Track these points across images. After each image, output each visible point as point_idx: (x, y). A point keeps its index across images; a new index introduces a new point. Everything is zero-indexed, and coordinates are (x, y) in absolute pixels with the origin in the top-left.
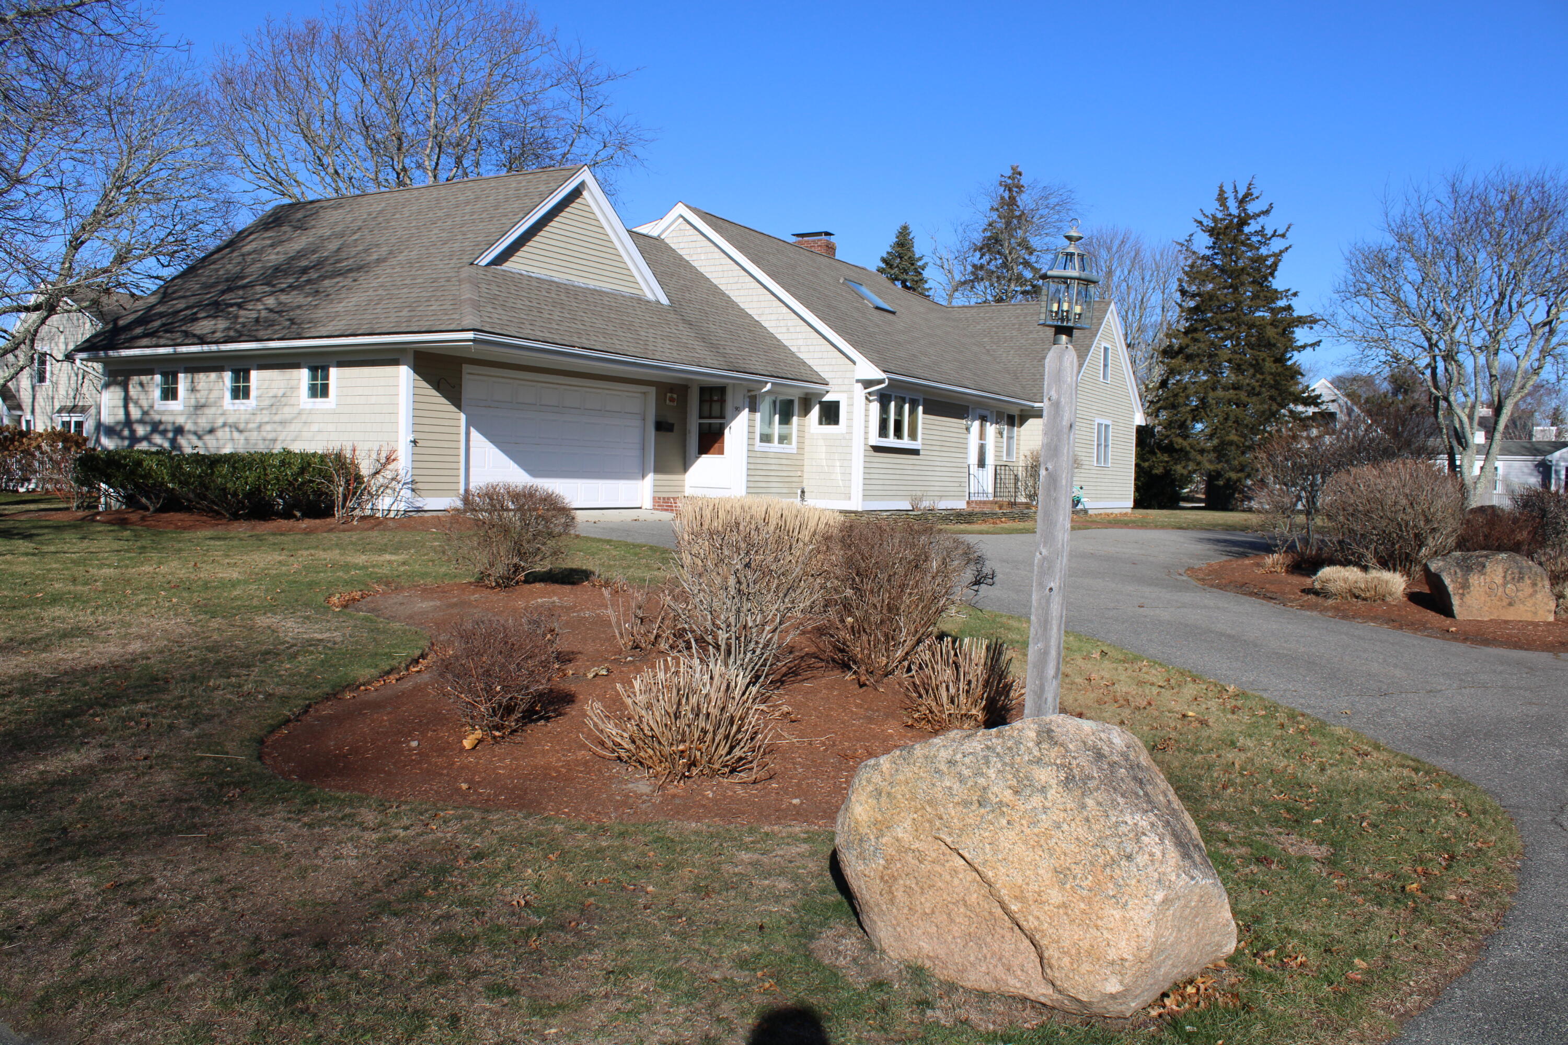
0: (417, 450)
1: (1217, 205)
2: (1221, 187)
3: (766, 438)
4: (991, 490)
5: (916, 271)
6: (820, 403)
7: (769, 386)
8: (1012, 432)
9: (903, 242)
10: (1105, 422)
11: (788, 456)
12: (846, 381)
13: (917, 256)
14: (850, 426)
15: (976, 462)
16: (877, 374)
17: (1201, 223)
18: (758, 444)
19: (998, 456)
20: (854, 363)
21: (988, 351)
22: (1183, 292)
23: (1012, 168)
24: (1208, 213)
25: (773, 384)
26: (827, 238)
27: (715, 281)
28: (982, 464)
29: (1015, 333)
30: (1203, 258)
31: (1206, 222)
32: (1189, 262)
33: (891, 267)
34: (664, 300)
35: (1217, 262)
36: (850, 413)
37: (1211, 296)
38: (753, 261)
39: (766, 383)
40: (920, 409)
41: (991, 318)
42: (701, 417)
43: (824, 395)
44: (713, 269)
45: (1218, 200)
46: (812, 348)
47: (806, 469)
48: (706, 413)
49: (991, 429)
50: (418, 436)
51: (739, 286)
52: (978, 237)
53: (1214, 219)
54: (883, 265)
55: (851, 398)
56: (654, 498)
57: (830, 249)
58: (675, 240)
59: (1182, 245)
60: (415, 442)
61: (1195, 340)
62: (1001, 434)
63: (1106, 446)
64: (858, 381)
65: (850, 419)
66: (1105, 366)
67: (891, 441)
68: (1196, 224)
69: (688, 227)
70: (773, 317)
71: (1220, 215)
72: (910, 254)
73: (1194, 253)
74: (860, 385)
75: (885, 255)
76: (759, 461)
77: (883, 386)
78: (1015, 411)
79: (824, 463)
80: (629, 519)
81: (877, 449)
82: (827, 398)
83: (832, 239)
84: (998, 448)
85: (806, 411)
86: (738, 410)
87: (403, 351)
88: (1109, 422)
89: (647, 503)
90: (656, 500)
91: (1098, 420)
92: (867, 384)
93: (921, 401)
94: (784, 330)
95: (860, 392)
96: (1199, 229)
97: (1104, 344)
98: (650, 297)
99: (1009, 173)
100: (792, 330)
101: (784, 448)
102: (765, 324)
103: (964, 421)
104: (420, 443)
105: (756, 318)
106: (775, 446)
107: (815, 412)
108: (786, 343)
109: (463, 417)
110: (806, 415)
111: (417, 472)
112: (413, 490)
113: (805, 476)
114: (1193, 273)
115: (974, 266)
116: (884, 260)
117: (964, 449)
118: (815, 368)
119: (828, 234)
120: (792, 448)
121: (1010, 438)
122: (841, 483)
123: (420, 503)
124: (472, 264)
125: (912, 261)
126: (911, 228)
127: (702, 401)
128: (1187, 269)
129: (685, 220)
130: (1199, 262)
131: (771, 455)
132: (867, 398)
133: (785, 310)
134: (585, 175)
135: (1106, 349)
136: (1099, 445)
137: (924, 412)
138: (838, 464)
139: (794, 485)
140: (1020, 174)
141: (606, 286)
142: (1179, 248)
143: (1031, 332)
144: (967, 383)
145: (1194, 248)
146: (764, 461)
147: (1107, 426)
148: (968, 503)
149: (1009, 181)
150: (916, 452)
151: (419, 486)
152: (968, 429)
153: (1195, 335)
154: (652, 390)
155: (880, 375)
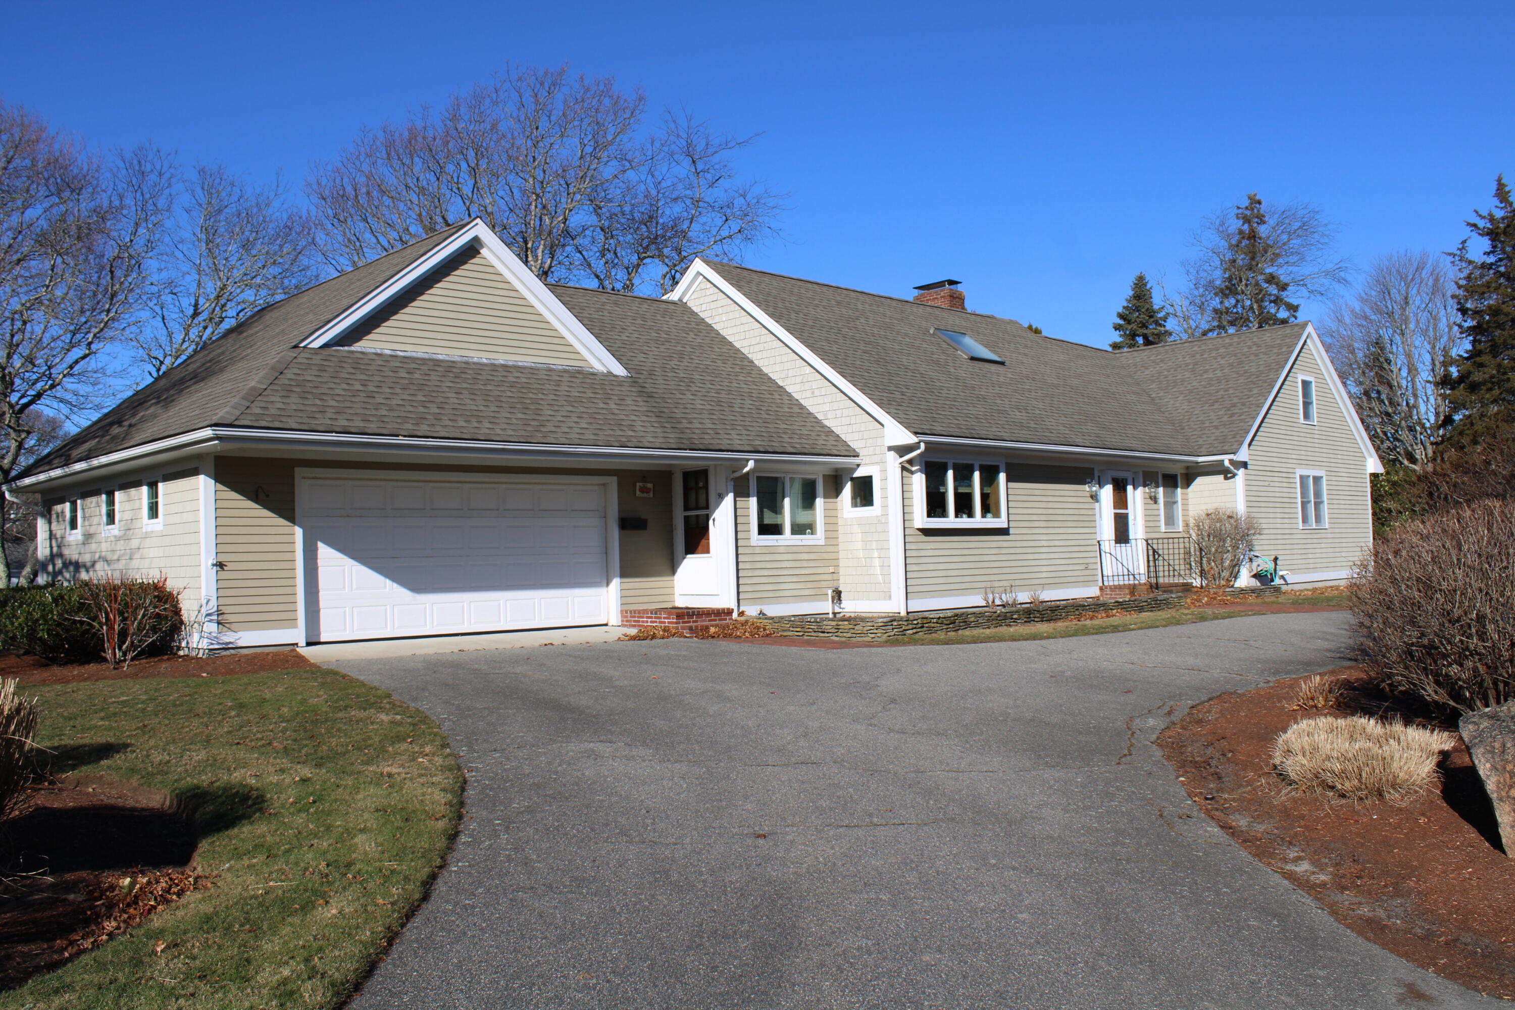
0: (223, 575)
1: (1496, 202)
2: (1499, 180)
3: (766, 529)
4: (1143, 569)
5: (1157, 323)
6: (852, 479)
7: (751, 464)
8: (1174, 494)
9: (1141, 292)
10: (1312, 472)
11: (811, 549)
12: (878, 450)
13: (1156, 307)
14: (885, 507)
15: (1112, 536)
16: (909, 438)
17: (1475, 226)
18: (756, 539)
19: (1149, 527)
20: (882, 425)
21: (1153, 399)
22: (1463, 311)
23: (1250, 198)
24: (1485, 213)
25: (756, 461)
26: (952, 287)
27: (737, 345)
28: (1122, 536)
29: (1187, 375)
30: (1483, 266)
31: (1481, 224)
32: (1465, 273)
33: (1129, 322)
34: (619, 370)
35: (1502, 269)
36: (884, 489)
37: (1495, 312)
38: (772, 315)
39: (748, 460)
40: (1002, 477)
41: (1162, 361)
42: (686, 508)
43: (854, 470)
44: (734, 330)
45: (1497, 195)
46: (839, 413)
47: (842, 563)
48: (692, 503)
49: (1136, 496)
50: (222, 558)
51: (761, 347)
52: (1218, 277)
53: (1492, 219)
54: (1122, 322)
55: (884, 471)
56: (622, 611)
57: (957, 301)
58: (697, 302)
59: (1454, 255)
60: (220, 565)
61: (1481, 365)
62: (1155, 500)
63: (1318, 505)
64: (890, 449)
65: (885, 498)
66: (1307, 405)
67: (951, 521)
68: (1469, 229)
69: (709, 285)
70: (798, 379)
71: (1499, 214)
72: (1147, 306)
73: (1470, 262)
74: (892, 454)
75: (1120, 310)
76: (758, 558)
77: (918, 452)
78: (1178, 470)
79: (861, 554)
80: (537, 644)
81: (927, 532)
82: (858, 474)
83: (960, 287)
84: (1150, 520)
85: (836, 490)
86: (721, 497)
87: (199, 456)
88: (1318, 473)
89: (614, 618)
90: (624, 613)
91: (1300, 472)
92: (902, 450)
93: (1003, 466)
94: (809, 394)
95: (894, 462)
96: (1474, 235)
97: (1301, 377)
98: (599, 367)
99: (1246, 203)
100: (817, 393)
101: (805, 539)
102: (789, 389)
103: (1086, 487)
104: (230, 566)
105: (781, 383)
106: (787, 538)
107: (847, 491)
108: (812, 409)
109: (299, 532)
110: (837, 496)
111: (223, 601)
112: (219, 623)
113: (842, 571)
114: (1472, 288)
115: (1216, 311)
116: (1121, 316)
117: (1091, 522)
118: (843, 437)
119: (952, 282)
120: (818, 538)
121: (1170, 505)
122: (880, 578)
123: (229, 637)
124: (296, 347)
125: (1151, 314)
126: (1148, 278)
127: (687, 490)
128: (1463, 282)
129: (705, 277)
130: (1477, 273)
131: (782, 550)
132: (904, 468)
133: (808, 369)
134: (480, 230)
135: (1306, 384)
136: (1304, 504)
137: (1009, 480)
138: (876, 555)
139: (823, 584)
140: (1259, 203)
141: (525, 360)
142: (1450, 258)
143: (1206, 372)
144: (1079, 440)
145: (1469, 256)
146: (767, 558)
147: (1317, 480)
148: (1101, 589)
149: (1248, 213)
150: (1004, 532)
151: (230, 618)
152: (1095, 497)
153: (1478, 359)
154: (613, 481)
155: (911, 439)
